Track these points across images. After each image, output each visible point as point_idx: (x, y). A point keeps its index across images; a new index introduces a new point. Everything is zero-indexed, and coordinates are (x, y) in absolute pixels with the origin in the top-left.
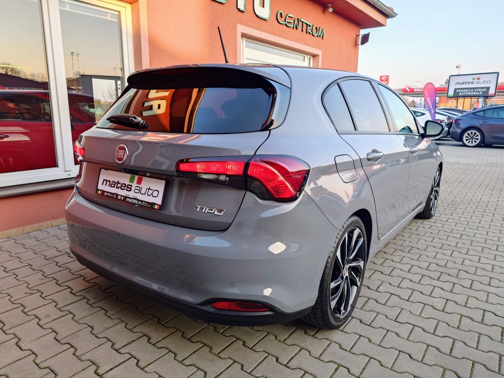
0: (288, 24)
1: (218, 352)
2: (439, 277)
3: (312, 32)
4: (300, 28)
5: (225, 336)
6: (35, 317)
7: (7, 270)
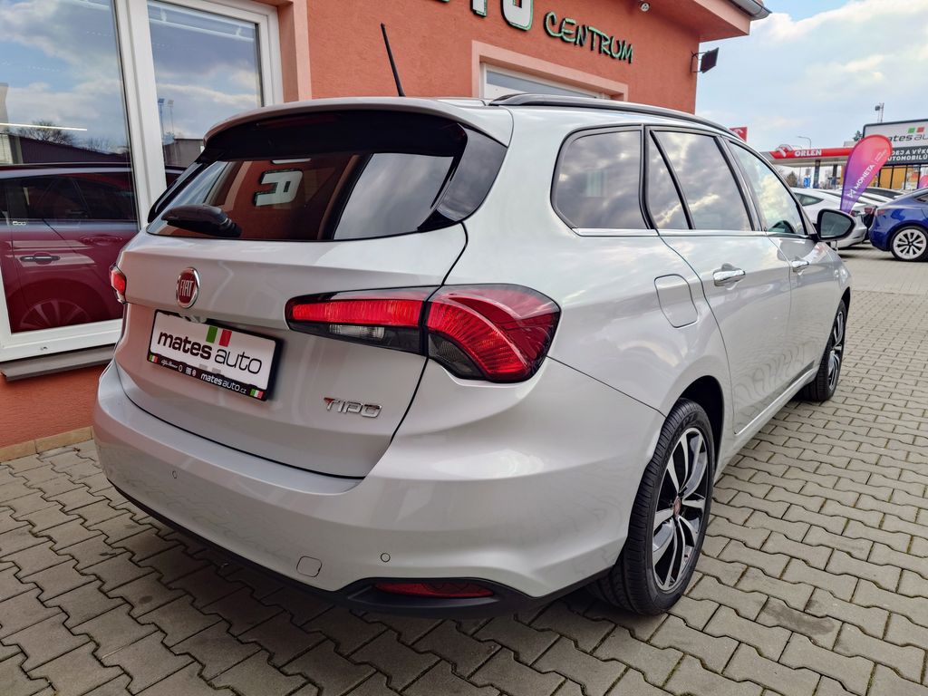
0: (565, 38)
1: (468, 674)
2: (882, 522)
3: (610, 50)
4: (587, 43)
5: (480, 641)
6: (122, 602)
7: (66, 509)
